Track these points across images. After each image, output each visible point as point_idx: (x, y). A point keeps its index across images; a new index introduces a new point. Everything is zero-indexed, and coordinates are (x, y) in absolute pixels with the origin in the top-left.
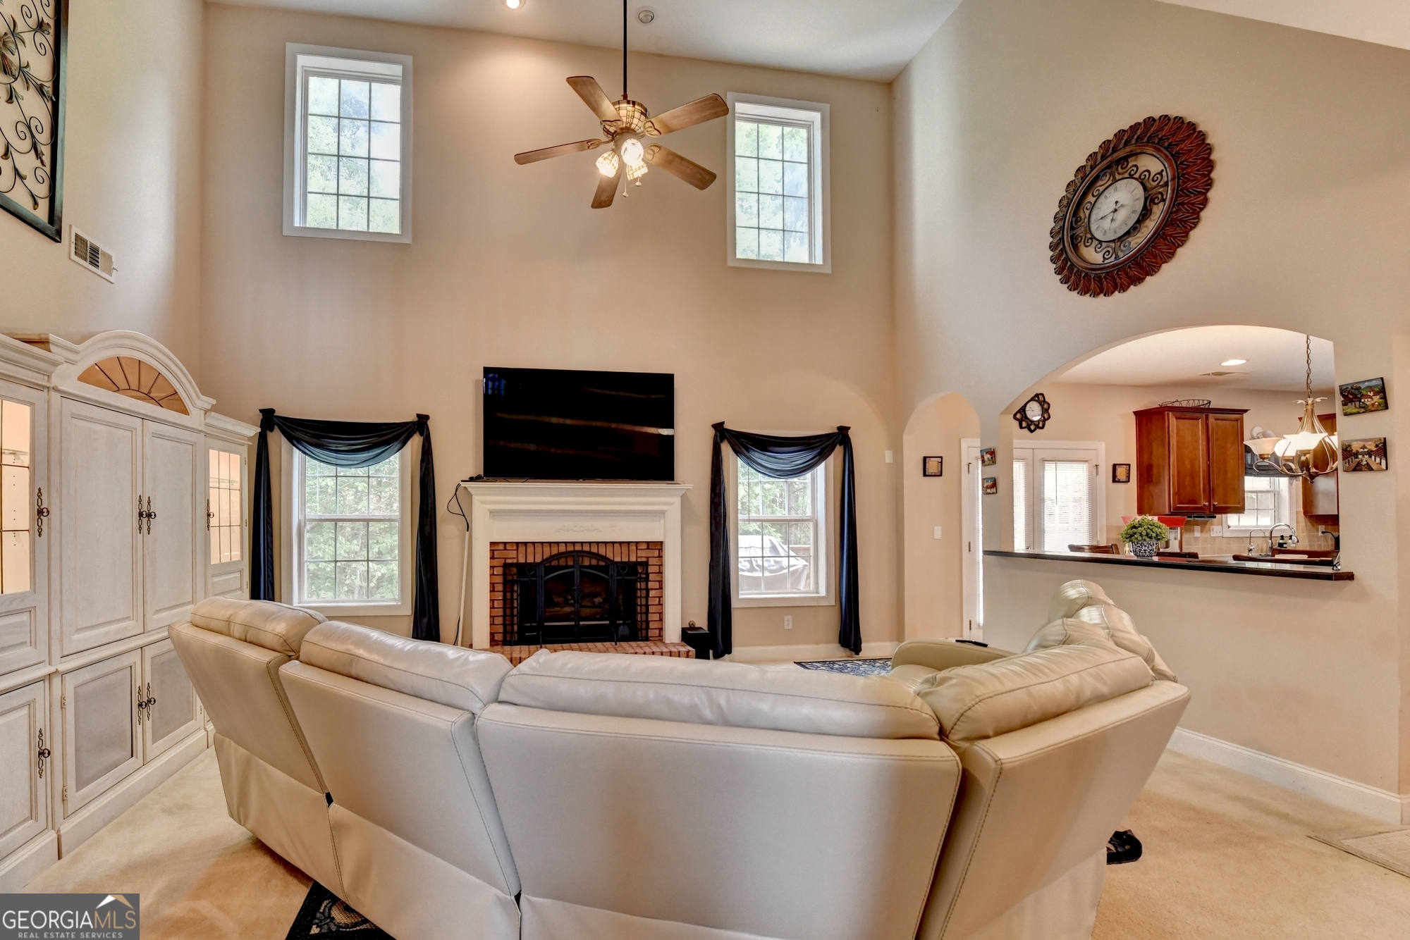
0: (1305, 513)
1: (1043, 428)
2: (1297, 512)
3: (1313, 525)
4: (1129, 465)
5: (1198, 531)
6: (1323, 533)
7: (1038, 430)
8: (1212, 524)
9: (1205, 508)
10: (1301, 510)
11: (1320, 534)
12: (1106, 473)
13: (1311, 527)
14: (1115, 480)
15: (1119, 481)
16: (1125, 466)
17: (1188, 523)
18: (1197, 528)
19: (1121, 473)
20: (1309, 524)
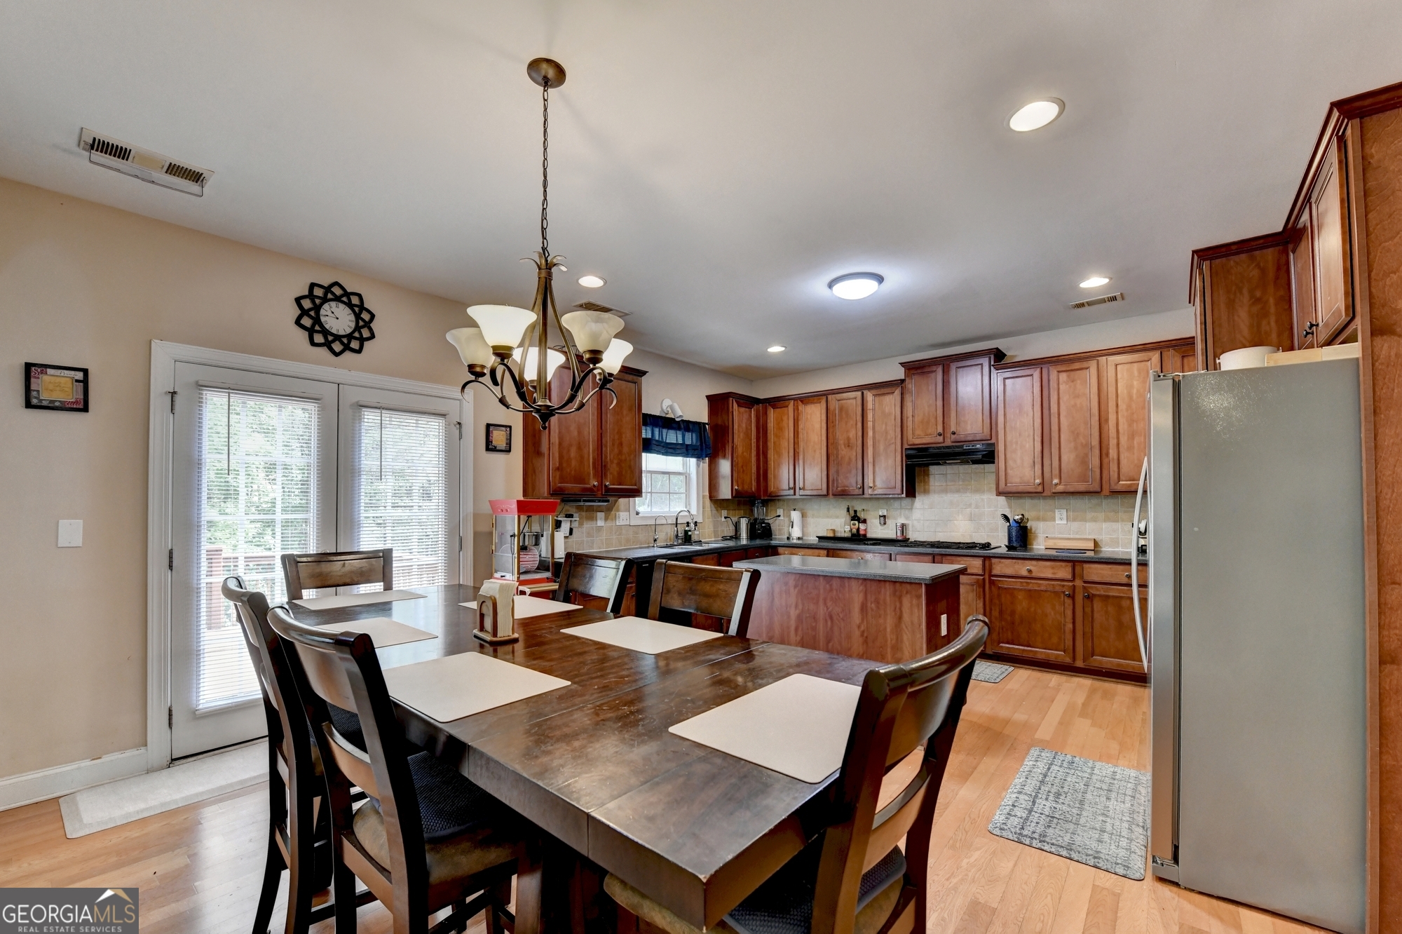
0: (711, 497)
1: (359, 351)
2: (704, 497)
3: (717, 510)
4: (510, 427)
5: (601, 519)
6: (725, 518)
7: (348, 354)
8: (618, 510)
9: (595, 489)
10: (707, 494)
11: (723, 519)
12: (474, 437)
13: (716, 512)
14: (490, 447)
15: (495, 450)
16: (504, 429)
17: (590, 509)
18: (600, 515)
19: (499, 438)
20: (714, 509)
